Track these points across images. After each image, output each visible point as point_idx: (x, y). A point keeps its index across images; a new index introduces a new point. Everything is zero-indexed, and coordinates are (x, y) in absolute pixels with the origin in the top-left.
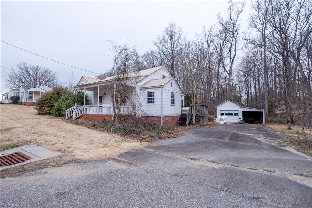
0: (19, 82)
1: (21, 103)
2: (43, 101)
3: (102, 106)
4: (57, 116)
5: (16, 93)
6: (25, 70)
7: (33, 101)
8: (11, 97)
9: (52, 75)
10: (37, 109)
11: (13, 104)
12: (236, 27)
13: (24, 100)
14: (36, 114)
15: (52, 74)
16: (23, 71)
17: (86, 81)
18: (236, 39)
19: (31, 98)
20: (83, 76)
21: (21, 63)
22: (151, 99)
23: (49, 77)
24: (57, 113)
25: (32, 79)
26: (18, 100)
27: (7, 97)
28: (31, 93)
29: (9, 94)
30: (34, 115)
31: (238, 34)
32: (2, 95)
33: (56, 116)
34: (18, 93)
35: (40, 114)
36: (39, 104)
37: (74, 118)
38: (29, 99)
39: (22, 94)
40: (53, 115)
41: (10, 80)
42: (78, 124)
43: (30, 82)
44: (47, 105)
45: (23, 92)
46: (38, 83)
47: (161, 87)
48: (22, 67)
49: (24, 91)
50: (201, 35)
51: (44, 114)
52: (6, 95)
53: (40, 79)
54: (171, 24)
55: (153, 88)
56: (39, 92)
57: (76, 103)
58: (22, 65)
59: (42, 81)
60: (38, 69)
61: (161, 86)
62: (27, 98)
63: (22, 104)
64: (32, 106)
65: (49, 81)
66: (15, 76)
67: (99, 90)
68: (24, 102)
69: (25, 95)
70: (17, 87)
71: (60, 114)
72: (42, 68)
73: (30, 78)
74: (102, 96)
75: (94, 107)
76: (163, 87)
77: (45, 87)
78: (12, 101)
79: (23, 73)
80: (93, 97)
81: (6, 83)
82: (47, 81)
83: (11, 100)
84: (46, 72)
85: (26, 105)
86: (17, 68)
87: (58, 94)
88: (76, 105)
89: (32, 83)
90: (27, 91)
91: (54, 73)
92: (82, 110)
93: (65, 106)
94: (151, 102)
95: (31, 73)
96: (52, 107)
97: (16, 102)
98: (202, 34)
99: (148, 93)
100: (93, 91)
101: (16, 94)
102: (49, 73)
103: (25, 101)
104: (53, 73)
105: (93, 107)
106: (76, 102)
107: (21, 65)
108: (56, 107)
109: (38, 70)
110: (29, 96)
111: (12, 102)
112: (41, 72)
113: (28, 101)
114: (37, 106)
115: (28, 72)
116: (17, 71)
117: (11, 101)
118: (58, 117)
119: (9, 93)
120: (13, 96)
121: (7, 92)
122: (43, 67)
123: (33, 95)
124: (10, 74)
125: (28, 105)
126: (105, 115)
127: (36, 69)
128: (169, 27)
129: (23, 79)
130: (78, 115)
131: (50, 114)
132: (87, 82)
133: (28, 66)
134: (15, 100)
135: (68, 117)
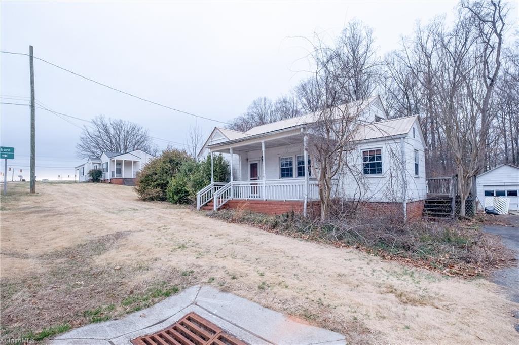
0: (94, 147)
1: (105, 180)
2: (148, 176)
3: (257, 184)
4: (176, 203)
5: (96, 164)
6: (103, 127)
7: (123, 177)
8: (90, 171)
9: (143, 134)
10: (139, 191)
11: (94, 182)
12: (499, 10)
13: (108, 176)
14: (137, 200)
15: (142, 132)
16: (101, 130)
17: (222, 137)
18: (499, 36)
19: (119, 171)
20: (216, 128)
21: (96, 117)
22: (373, 165)
23: (138, 138)
24: (176, 198)
25: (113, 141)
26: (99, 176)
27: (82, 171)
28: (119, 163)
29: (86, 167)
30: (136, 202)
31: (504, 24)
32: (76, 168)
33: (174, 203)
34: (100, 164)
35: (145, 200)
36: (142, 182)
37: (215, 208)
38: (116, 173)
39: (104, 166)
40: (168, 201)
41: (82, 144)
42: (233, 221)
43: (111, 147)
44: (156, 183)
45: (107, 163)
46: (122, 147)
47: (400, 138)
48: (99, 123)
49: (109, 161)
50: (412, 39)
51: (152, 199)
52: (80, 169)
53: (125, 141)
54: (352, 22)
55: (376, 142)
56: (131, 161)
57: (212, 179)
58: (99, 119)
59: (128, 144)
60: (122, 124)
61: (399, 136)
62: (113, 173)
63: (106, 182)
64: (122, 184)
65: (139, 143)
66: (89, 137)
67: (263, 149)
68: (109, 179)
69: (110, 167)
70: (92, 155)
71: (182, 198)
72: (127, 123)
73: (111, 140)
74: (257, 164)
75: (242, 185)
76: (404, 138)
77: (139, 152)
78: (91, 178)
79: (100, 132)
80: (238, 166)
81: (76, 149)
82: (136, 144)
83: (90, 176)
84: (134, 128)
85: (112, 184)
86: (91, 124)
87: (171, 161)
88: (213, 182)
89: (114, 149)
90: (114, 161)
91: (146, 130)
92: (227, 191)
93: (190, 184)
94: (373, 172)
95: (112, 132)
96: (164, 186)
97: (97, 179)
98: (414, 37)
99: (364, 152)
100: (239, 154)
101: (96, 166)
102: (138, 130)
103: (111, 177)
104: (143, 130)
105: (239, 185)
106: (212, 176)
107: (97, 119)
108: (174, 186)
109: (122, 127)
110: (117, 169)
111: (92, 180)
112: (126, 129)
113: (115, 177)
114: (137, 185)
115: (107, 132)
116: (92, 129)
117: (89, 178)
118: (178, 204)
119: (86, 165)
120: (93, 170)
121: (83, 164)
122: (128, 121)
123: (121, 167)
124: (83, 136)
125: (116, 184)
126: (282, 201)
127: (118, 127)
128: (349, 28)
129: (101, 142)
130: (222, 202)
131: (163, 199)
132: (224, 137)
133: (107, 121)
134: (96, 176)
135: (202, 205)
